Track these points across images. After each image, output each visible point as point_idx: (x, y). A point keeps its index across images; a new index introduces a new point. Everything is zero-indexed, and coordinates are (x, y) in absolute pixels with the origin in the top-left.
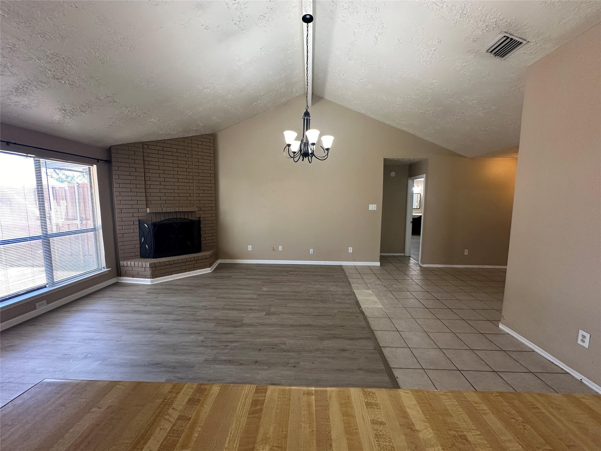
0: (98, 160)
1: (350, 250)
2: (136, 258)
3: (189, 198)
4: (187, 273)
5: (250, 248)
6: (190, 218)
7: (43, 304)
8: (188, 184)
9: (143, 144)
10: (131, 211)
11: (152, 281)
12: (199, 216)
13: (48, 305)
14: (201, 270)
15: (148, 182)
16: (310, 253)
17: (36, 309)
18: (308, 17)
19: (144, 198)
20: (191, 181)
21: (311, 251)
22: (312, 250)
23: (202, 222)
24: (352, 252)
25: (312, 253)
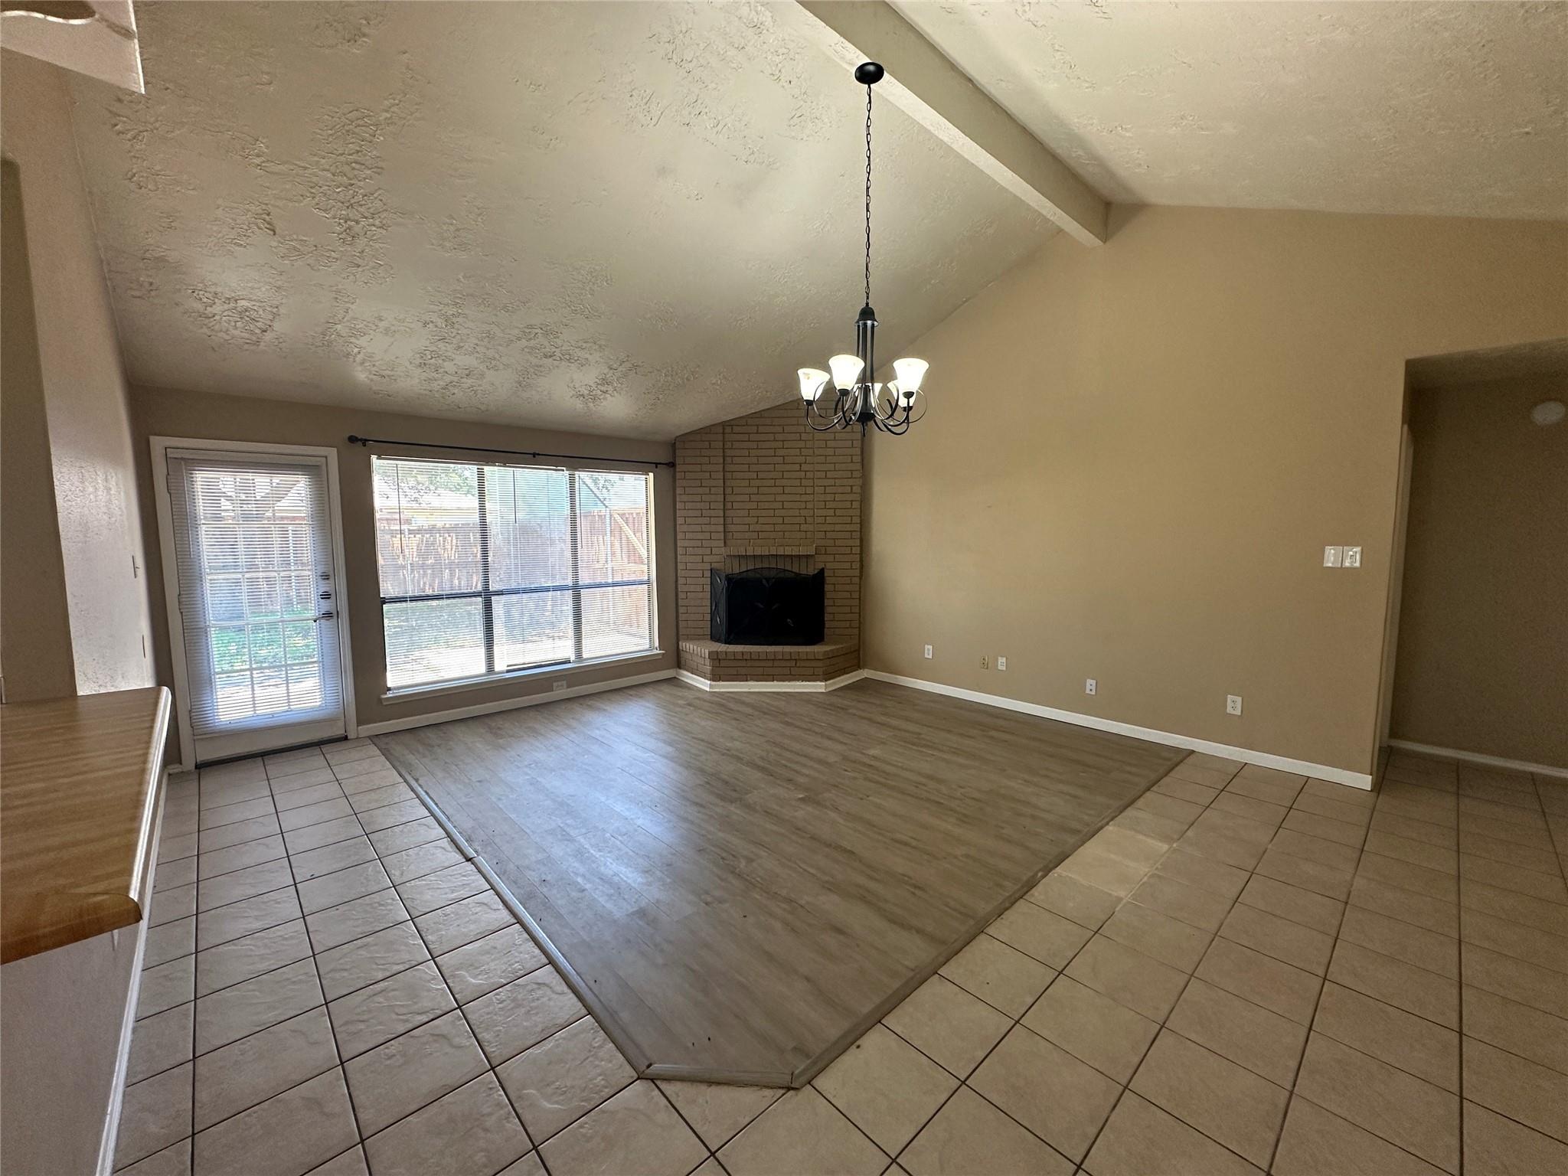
0: (657, 464)
1: (1234, 705)
2: (699, 639)
3: (804, 527)
4: (775, 683)
5: (928, 651)
6: (796, 570)
7: (562, 686)
8: (804, 498)
9: (724, 425)
10: (700, 551)
11: (711, 686)
12: (821, 566)
13: (569, 690)
14: (804, 683)
15: (729, 498)
16: (1088, 691)
17: (553, 691)
18: (871, 68)
19: (721, 528)
20: (809, 490)
21: (1090, 684)
22: (1093, 682)
23: (828, 580)
24: (1238, 712)
25: (1093, 693)
